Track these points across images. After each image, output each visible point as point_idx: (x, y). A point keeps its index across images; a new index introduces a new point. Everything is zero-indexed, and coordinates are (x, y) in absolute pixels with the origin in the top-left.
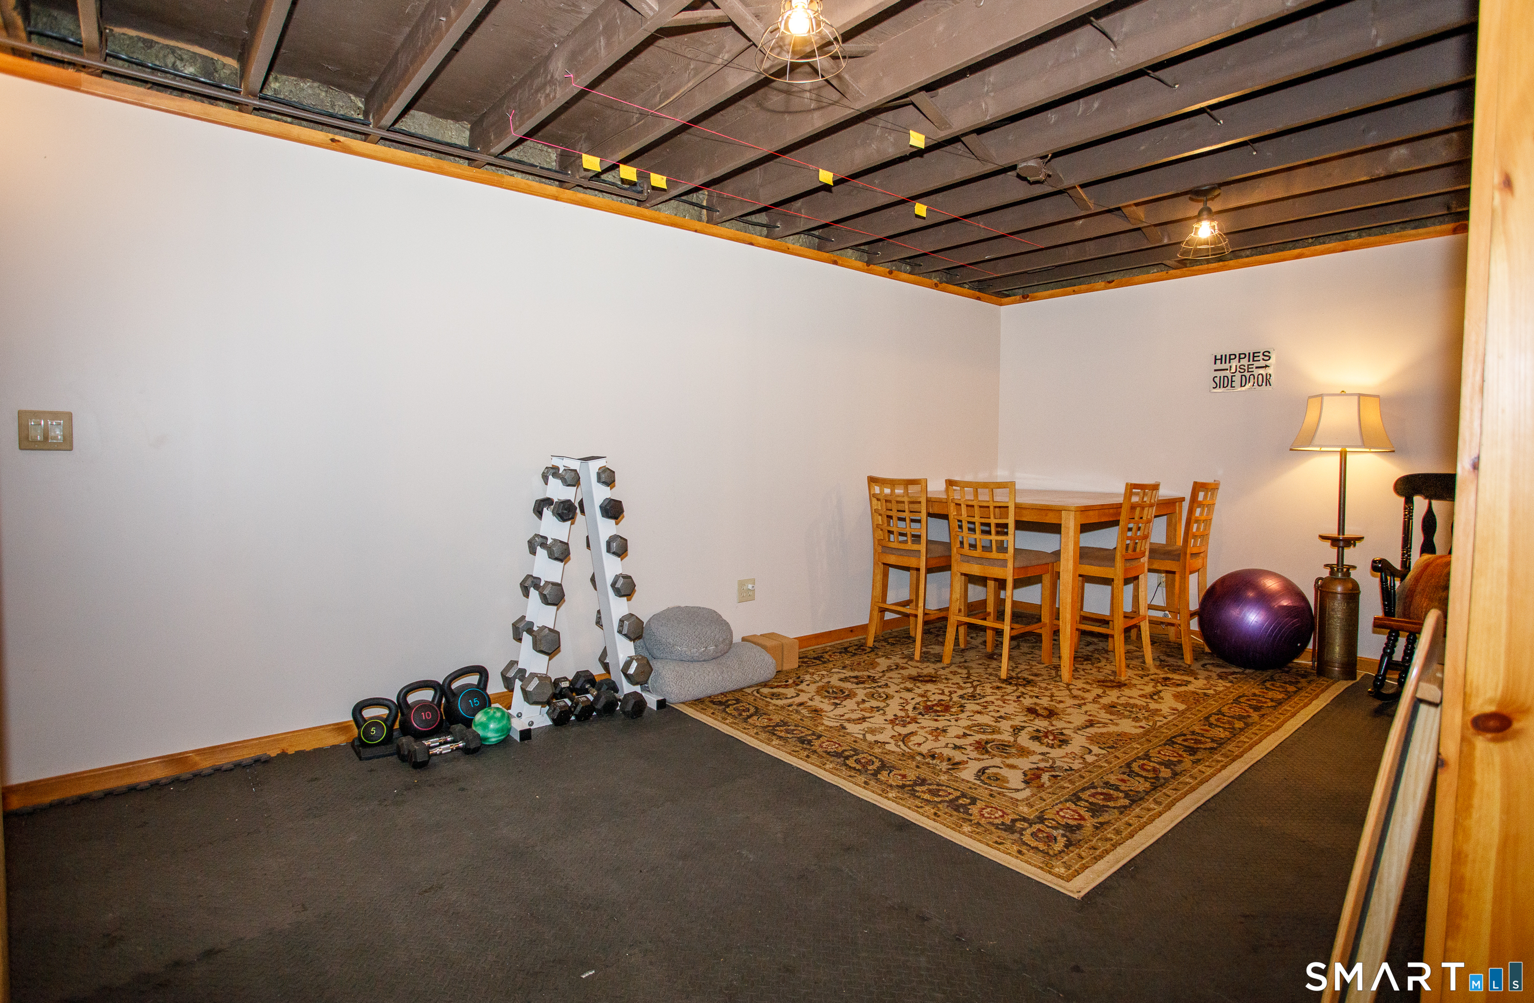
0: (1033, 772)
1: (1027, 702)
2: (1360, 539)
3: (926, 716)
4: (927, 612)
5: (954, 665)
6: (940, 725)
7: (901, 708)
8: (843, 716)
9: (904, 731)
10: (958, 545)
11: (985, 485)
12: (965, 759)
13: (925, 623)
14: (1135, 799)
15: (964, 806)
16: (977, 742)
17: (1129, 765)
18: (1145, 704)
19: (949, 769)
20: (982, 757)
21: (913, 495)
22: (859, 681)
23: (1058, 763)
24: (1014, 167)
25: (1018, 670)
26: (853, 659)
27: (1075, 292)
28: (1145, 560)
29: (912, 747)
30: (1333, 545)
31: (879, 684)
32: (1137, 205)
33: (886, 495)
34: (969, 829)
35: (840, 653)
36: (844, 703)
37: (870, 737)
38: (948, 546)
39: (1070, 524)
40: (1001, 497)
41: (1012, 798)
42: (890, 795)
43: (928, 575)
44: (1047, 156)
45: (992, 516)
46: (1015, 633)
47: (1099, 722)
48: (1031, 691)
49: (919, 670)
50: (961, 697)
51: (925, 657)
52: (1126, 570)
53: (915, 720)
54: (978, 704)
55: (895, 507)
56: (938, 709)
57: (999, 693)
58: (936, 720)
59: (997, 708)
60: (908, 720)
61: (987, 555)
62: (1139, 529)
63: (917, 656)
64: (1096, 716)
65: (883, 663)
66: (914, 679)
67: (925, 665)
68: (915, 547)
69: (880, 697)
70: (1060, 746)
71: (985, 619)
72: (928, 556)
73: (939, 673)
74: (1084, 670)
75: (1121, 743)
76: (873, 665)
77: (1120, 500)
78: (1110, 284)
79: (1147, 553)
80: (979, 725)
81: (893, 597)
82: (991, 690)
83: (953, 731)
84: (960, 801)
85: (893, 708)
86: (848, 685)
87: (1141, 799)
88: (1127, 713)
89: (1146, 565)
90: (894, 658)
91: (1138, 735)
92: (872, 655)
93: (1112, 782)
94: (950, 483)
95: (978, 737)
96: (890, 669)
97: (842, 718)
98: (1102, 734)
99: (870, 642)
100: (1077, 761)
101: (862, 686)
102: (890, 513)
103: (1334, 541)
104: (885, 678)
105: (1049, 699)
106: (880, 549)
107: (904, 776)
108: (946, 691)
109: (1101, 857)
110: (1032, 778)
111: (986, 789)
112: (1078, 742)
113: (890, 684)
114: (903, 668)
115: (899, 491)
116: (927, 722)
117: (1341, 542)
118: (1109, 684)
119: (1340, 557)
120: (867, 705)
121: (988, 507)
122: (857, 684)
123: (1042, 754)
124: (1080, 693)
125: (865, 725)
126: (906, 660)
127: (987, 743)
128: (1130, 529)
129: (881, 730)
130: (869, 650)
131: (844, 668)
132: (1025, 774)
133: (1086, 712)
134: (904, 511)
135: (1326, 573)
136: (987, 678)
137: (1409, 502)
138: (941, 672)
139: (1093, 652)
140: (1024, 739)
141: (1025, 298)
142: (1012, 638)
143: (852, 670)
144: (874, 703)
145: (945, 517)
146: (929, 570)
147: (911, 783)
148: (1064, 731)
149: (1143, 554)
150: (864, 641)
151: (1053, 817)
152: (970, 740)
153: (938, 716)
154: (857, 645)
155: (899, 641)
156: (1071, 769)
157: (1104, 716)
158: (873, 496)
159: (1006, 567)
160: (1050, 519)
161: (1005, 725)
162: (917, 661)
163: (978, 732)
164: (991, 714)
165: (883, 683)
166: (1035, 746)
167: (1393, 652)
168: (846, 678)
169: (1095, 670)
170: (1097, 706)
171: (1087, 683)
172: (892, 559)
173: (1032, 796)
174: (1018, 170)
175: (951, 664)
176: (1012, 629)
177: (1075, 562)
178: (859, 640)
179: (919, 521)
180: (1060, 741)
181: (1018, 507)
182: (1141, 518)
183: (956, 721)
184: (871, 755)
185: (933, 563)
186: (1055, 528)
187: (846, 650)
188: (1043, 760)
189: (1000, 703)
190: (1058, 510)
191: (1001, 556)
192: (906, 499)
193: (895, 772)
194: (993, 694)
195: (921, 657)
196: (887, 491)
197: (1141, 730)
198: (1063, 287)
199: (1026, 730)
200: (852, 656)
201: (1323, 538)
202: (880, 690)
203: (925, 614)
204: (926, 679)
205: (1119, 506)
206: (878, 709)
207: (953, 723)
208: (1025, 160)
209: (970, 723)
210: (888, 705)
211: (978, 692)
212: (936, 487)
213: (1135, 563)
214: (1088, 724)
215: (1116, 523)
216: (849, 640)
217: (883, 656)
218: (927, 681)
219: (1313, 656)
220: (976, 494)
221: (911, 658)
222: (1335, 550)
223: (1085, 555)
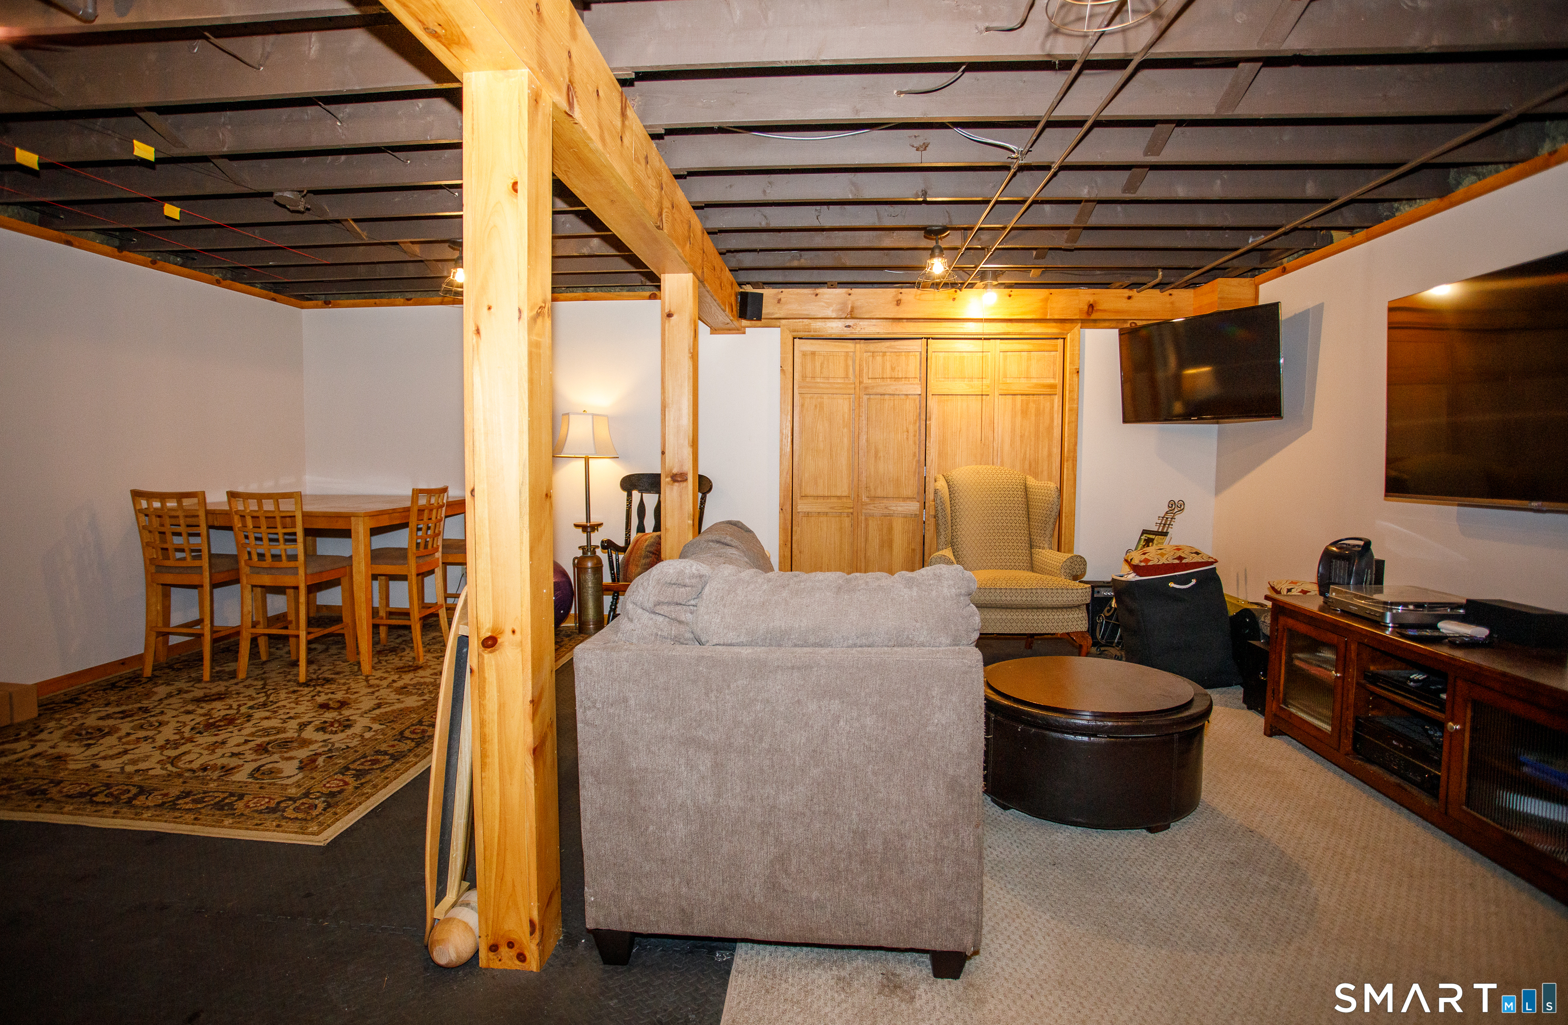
0: (309, 758)
1: (321, 699)
2: (601, 525)
3: (205, 734)
4: (215, 629)
5: (249, 679)
6: (219, 739)
7: (176, 731)
8: (97, 755)
9: (173, 753)
10: (246, 557)
11: (269, 496)
12: (240, 764)
13: (214, 641)
14: (396, 758)
15: (231, 804)
16: (258, 745)
17: (402, 733)
18: (433, 680)
19: (221, 776)
20: (259, 757)
21: (187, 508)
22: (125, 715)
23: (337, 745)
24: (271, 194)
25: (319, 672)
26: (122, 693)
27: (376, 305)
28: (439, 555)
29: (182, 766)
30: (583, 531)
31: (152, 714)
32: (412, 243)
33: (156, 509)
34: (231, 821)
35: (104, 690)
36: (101, 741)
37: (129, 769)
38: (235, 558)
39: (360, 529)
40: (287, 506)
41: (282, 785)
42: (145, 816)
43: (216, 591)
44: (303, 191)
45: (279, 526)
46: (311, 637)
47: (387, 703)
48: (328, 689)
49: (208, 691)
50: (251, 708)
51: (216, 677)
52: (418, 567)
53: (191, 740)
54: (268, 711)
55: (168, 521)
56: (222, 724)
57: (294, 696)
58: (216, 735)
59: (288, 711)
60: (183, 741)
61: (278, 564)
62: (429, 528)
63: (207, 676)
64: (385, 699)
65: (162, 690)
66: (198, 700)
67: (216, 683)
68: (197, 563)
69: (151, 726)
70: (342, 731)
71: (286, 628)
72: (213, 571)
73: (229, 689)
74: (386, 661)
75: (401, 717)
76: (148, 695)
77: (408, 504)
78: (408, 302)
79: (440, 549)
80: (264, 729)
81: (177, 619)
82: (286, 695)
83: (232, 742)
84: (227, 801)
85: (168, 733)
86: (111, 722)
87: (404, 756)
88: (415, 691)
89: (440, 560)
90: (177, 683)
91: (418, 707)
92: (149, 686)
93: (382, 749)
94: (232, 495)
95: (259, 741)
96: (170, 695)
97: (96, 757)
98: (386, 712)
99: (148, 672)
100: (356, 740)
101: (130, 719)
102: (162, 529)
103: (584, 528)
104: (162, 705)
105: (345, 692)
106: (153, 569)
107: (166, 795)
108: (235, 706)
109: (353, 809)
110: (307, 765)
111: (258, 783)
112: (361, 723)
113: (165, 711)
114: (187, 692)
115: (171, 504)
116: (206, 739)
117: (588, 528)
118: (406, 669)
119: (589, 539)
120: (133, 737)
121: (274, 517)
122: (122, 718)
123: (324, 741)
124: (377, 682)
125: (126, 758)
126: (193, 683)
127: (268, 743)
128: (419, 529)
129: (147, 758)
130: (144, 680)
131: (107, 705)
132: (301, 762)
133: (377, 697)
134: (179, 525)
135: (579, 553)
136: (285, 685)
137: (630, 495)
138: (235, 687)
139: (400, 644)
140: (309, 733)
141: (327, 304)
142: (309, 642)
143: (118, 705)
144: (141, 734)
145: (230, 528)
146: (214, 586)
147: (172, 799)
148: (351, 718)
149: (437, 550)
150: (139, 672)
151: (320, 789)
152: (252, 745)
153: (219, 730)
154: (129, 678)
155: (188, 665)
156: (348, 747)
157: (394, 696)
158: (138, 511)
159: (297, 574)
160: (340, 525)
161: (293, 724)
162: (207, 682)
163: (261, 736)
164: (279, 717)
165: (158, 711)
166: (320, 736)
167: (616, 607)
168: (108, 715)
169: (397, 659)
170: (390, 690)
171: (387, 672)
172: (169, 578)
173: (303, 778)
174: (274, 198)
175: (247, 678)
176: (309, 633)
177: (366, 564)
178: (134, 672)
179: (198, 535)
180: (344, 726)
181: (306, 516)
182: (430, 519)
183: (240, 731)
184: (127, 785)
185: (219, 578)
186: (346, 533)
187: (113, 686)
188: (322, 746)
189: (293, 705)
190: (347, 517)
191: (292, 564)
192: (180, 513)
193: (156, 793)
194: (287, 698)
195: (211, 676)
196: (157, 505)
197: (422, 702)
198: (365, 298)
199: (313, 724)
200: (120, 690)
201: (577, 526)
202: (152, 719)
203: (213, 632)
204: (213, 697)
205: (407, 510)
206: (146, 738)
207: (236, 732)
208: (280, 191)
209: (254, 730)
210: (160, 732)
211: (271, 699)
212: (217, 498)
213: (428, 559)
214: (375, 706)
215: (405, 525)
216: (119, 674)
217: (163, 684)
218: (215, 700)
219: (575, 619)
220: (260, 505)
221: (200, 680)
222: (585, 535)
223: (377, 556)
